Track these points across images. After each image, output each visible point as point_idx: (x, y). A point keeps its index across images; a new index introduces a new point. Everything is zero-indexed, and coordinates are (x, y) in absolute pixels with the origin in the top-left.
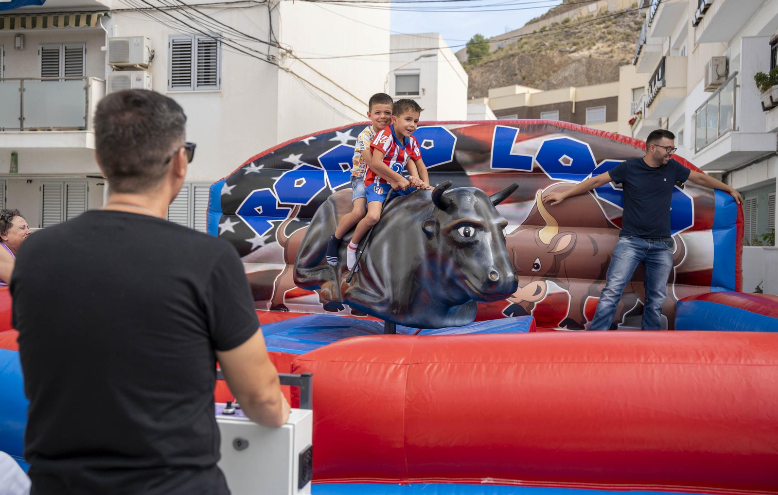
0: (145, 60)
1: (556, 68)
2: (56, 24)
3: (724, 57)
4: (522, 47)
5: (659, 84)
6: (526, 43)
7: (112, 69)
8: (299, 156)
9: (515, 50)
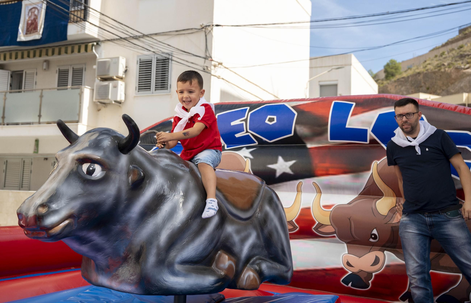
0: (121, 74)
1: (453, 81)
2: (66, 52)
4: (426, 67)
6: (429, 64)
7: (99, 81)
9: (421, 69)
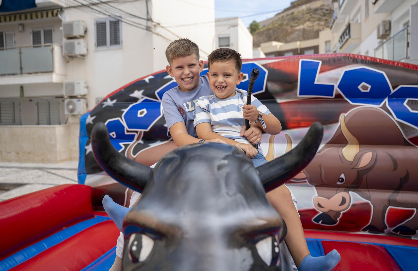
0: (82, 33)
1: (289, 34)
2: (37, 17)
3: (388, 21)
4: (274, 25)
5: (347, 37)
6: (276, 23)
7: (66, 39)
8: (142, 91)
9: (271, 26)
